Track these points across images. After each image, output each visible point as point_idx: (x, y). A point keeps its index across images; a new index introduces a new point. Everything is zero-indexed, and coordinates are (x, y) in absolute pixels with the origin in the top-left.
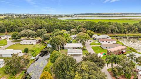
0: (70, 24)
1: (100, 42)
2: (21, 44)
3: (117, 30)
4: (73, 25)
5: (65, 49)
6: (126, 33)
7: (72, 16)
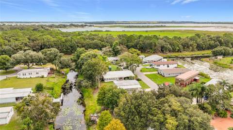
0: (93, 39)
1: (153, 66)
2: (19, 78)
3: (170, 47)
4: (100, 42)
5: (105, 81)
6: (181, 52)
7: (82, 26)
